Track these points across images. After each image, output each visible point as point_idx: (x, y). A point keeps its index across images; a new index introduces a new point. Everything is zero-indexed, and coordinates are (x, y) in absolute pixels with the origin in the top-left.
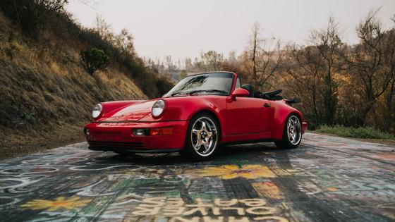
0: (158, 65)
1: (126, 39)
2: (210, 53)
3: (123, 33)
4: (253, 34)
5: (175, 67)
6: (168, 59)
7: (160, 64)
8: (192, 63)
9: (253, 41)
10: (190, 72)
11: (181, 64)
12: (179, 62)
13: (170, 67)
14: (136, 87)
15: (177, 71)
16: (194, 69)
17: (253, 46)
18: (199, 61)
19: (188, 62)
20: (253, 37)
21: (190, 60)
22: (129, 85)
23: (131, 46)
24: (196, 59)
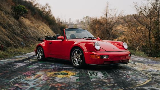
0: (65, 22)
1: (48, 7)
2: (87, 17)
3: (46, 4)
4: (106, 7)
5: (72, 23)
6: (70, 19)
7: (66, 22)
8: (79, 21)
9: (106, 10)
10: (78, 25)
11: (75, 21)
12: (74, 21)
13: (70, 23)
14: (50, 29)
15: (73, 25)
16: (80, 24)
17: (106, 12)
18: (82, 21)
19: (78, 21)
20: (106, 8)
21: (78, 20)
22: (45, 28)
23: (50, 11)
24: (81, 20)
